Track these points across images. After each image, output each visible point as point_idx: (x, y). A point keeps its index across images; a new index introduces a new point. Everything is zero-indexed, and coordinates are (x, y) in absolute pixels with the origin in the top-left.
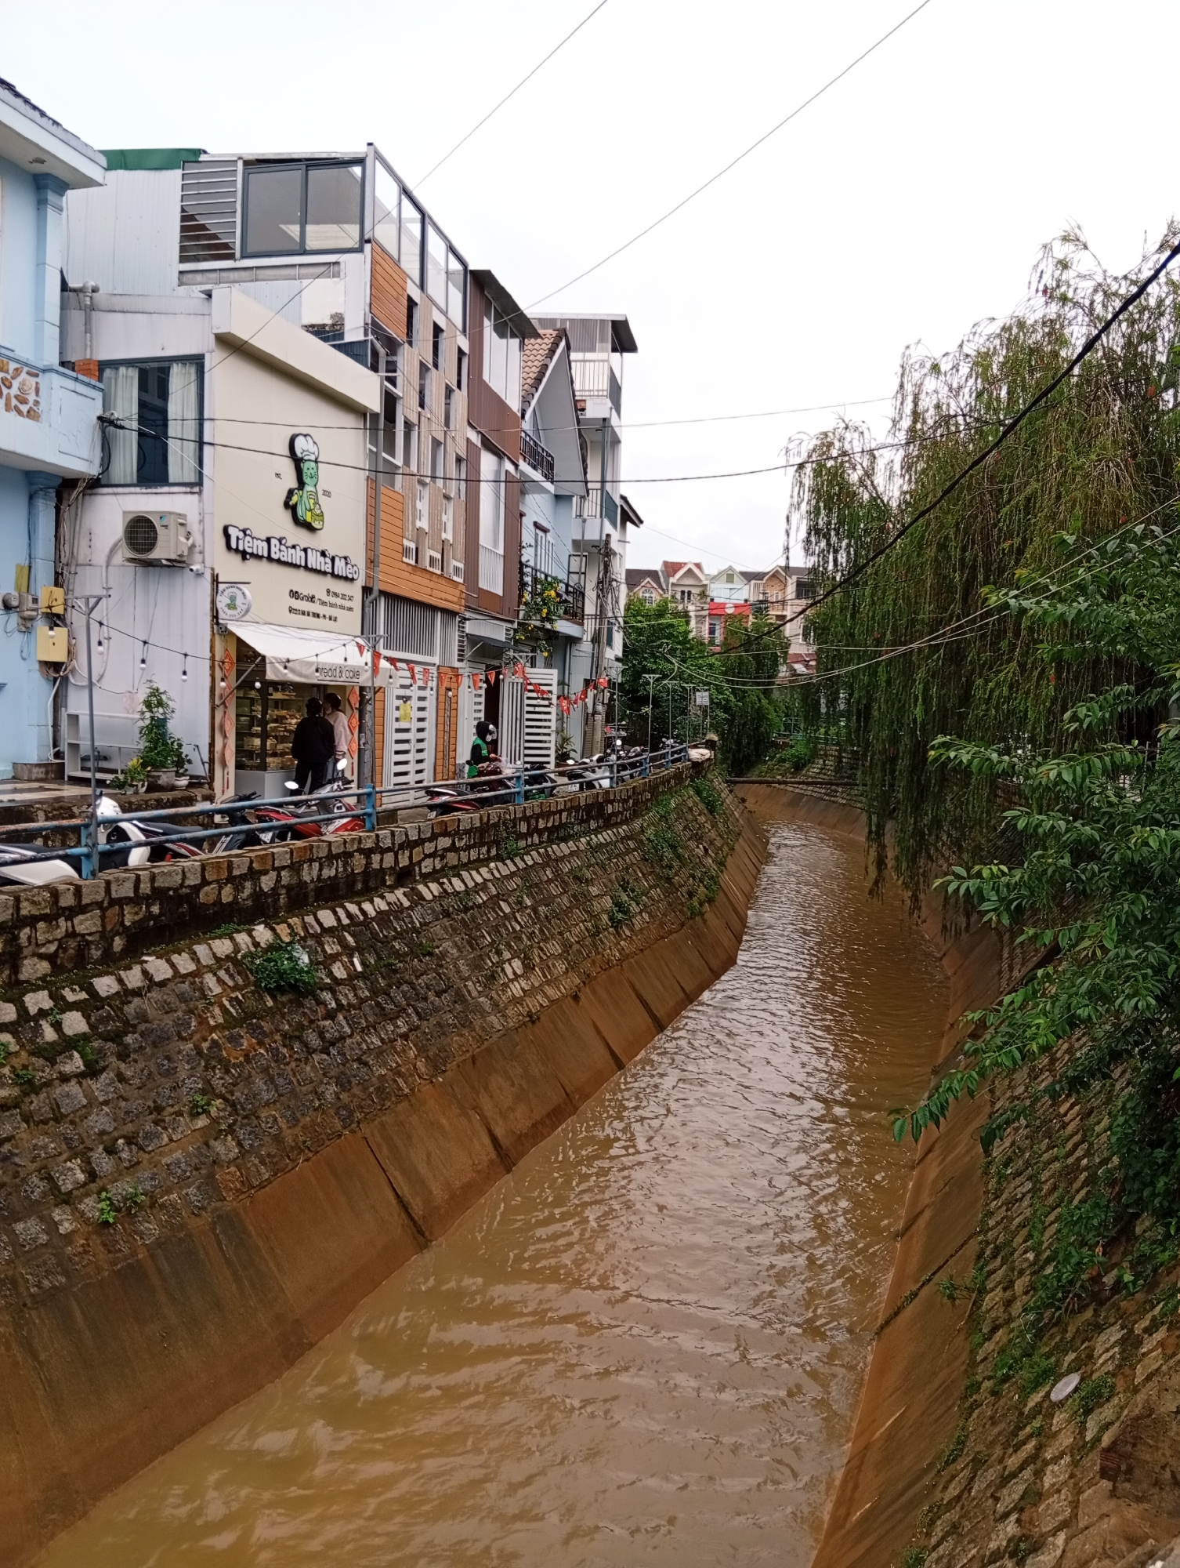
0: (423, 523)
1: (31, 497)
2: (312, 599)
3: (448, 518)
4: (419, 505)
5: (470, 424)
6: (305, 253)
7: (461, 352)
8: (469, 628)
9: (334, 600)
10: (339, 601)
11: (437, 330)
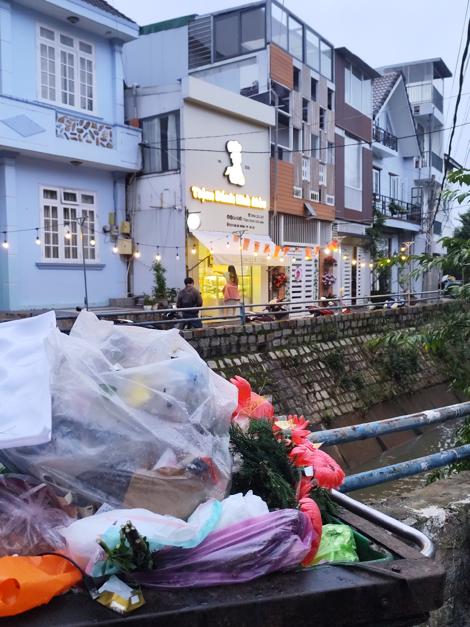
0: (307, 178)
1: (114, 183)
2: (240, 218)
3: (323, 174)
4: (304, 168)
5: (336, 125)
7: (330, 91)
8: (339, 228)
9: (252, 218)
10: (255, 219)
11: (314, 82)
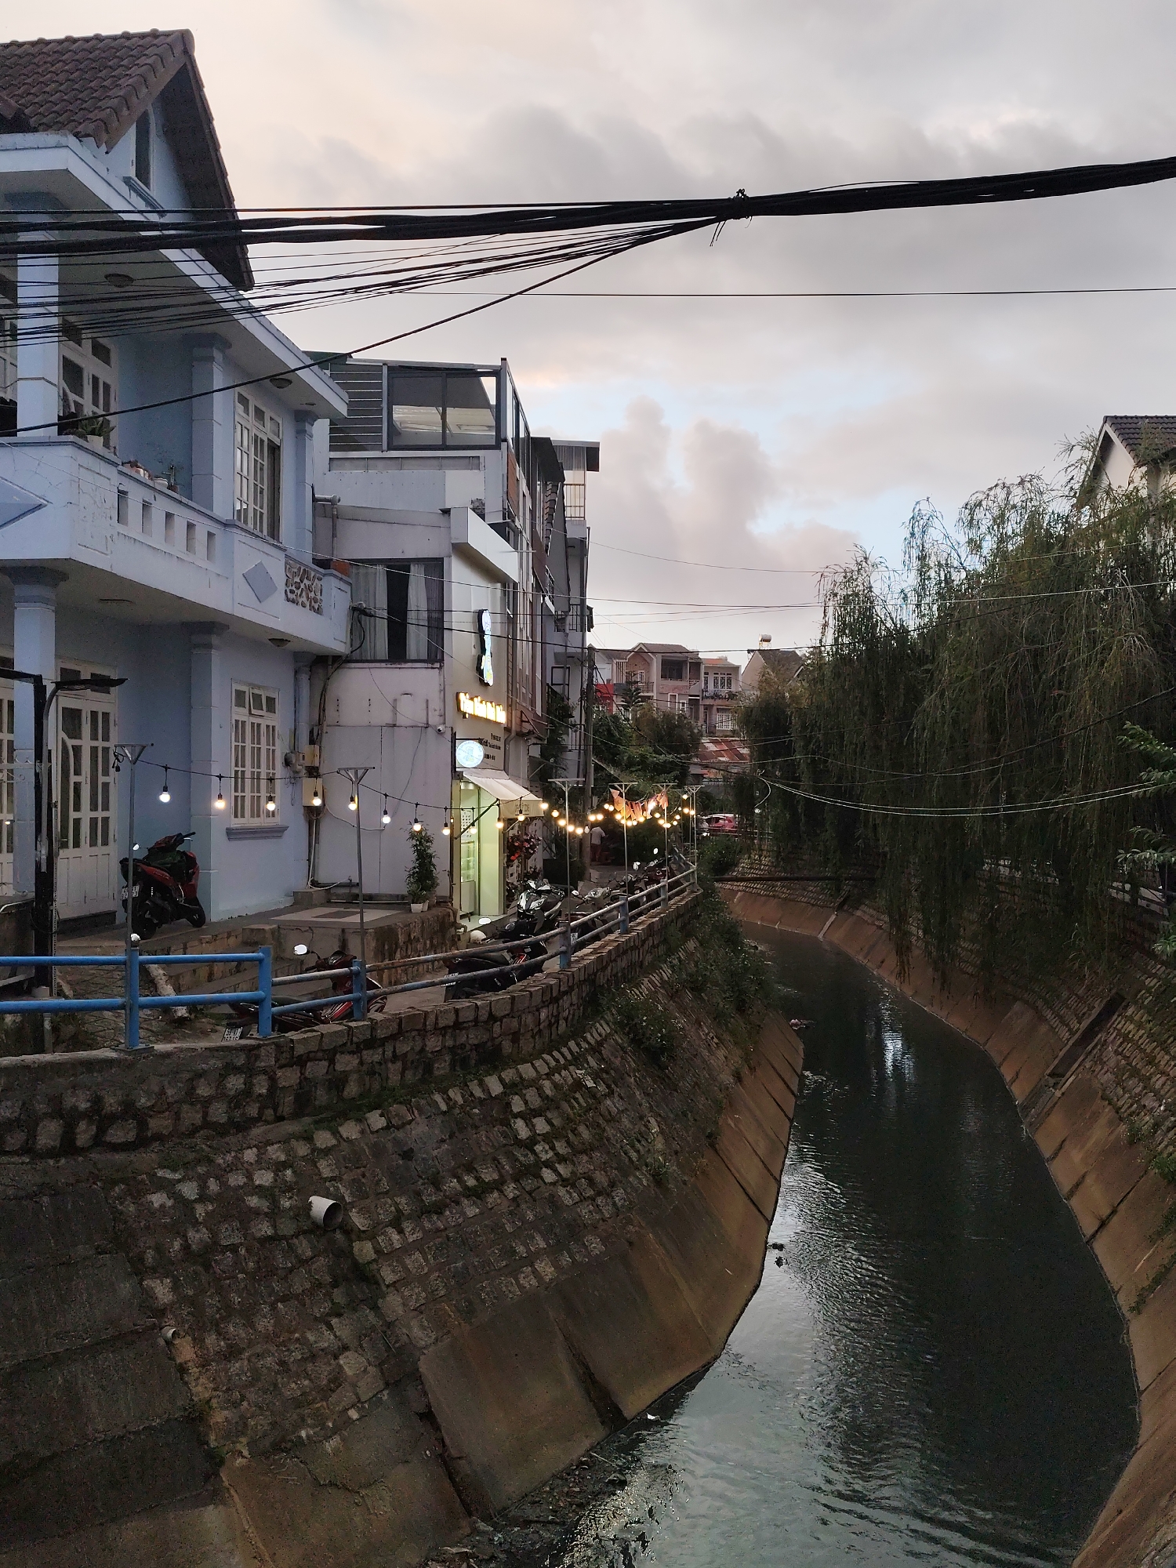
0: (521, 665)
1: (296, 672)
2: (486, 743)
3: (527, 657)
4: (520, 650)
5: (532, 571)
6: (444, 447)
8: (531, 751)
